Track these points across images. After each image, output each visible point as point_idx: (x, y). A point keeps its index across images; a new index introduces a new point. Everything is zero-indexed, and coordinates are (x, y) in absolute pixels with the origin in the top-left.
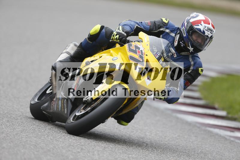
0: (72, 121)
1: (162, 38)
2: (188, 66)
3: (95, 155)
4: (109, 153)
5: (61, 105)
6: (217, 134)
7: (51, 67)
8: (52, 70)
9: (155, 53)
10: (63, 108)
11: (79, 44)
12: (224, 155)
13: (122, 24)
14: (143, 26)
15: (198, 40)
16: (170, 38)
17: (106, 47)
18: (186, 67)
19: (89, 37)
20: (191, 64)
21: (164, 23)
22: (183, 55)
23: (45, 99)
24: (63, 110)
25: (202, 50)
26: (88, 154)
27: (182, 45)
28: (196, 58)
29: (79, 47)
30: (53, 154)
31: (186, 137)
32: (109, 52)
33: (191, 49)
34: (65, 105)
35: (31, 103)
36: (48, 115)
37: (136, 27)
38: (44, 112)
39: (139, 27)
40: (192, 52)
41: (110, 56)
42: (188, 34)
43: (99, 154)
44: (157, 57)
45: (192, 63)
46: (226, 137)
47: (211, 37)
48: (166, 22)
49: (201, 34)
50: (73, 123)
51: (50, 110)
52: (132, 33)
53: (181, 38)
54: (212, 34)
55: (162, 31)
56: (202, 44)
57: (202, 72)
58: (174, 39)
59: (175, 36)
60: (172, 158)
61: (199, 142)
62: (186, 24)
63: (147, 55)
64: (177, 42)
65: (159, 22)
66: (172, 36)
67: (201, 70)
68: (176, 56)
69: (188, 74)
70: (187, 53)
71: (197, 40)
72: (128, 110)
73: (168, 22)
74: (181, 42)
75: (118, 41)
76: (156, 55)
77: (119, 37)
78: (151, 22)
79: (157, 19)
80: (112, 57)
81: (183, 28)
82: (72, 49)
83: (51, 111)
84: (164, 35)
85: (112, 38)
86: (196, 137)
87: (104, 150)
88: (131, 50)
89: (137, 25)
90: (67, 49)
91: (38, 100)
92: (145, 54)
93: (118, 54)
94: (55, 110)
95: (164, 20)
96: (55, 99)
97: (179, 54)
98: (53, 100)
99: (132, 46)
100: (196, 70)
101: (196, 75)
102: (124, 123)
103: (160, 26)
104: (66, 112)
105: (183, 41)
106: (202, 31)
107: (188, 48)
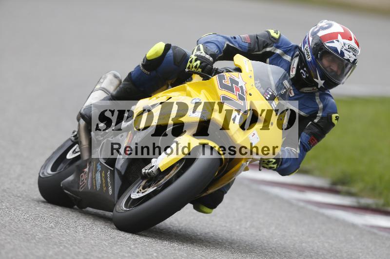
0: (125, 209)
1: (270, 63)
2: (313, 111)
5: (102, 181)
8: (78, 120)
9: (263, 91)
10: (104, 185)
13: (203, 40)
14: (238, 44)
15: (331, 67)
16: (283, 63)
17: (175, 80)
18: (311, 113)
19: (144, 63)
20: (318, 108)
21: (272, 39)
22: (305, 93)
24: (105, 189)
25: (338, 84)
27: (304, 75)
28: (326, 97)
32: (185, 90)
33: (321, 82)
34: (109, 180)
35: (40, 176)
36: (74, 196)
37: (226, 45)
38: (67, 192)
39: (231, 45)
40: (321, 87)
42: (314, 57)
44: (267, 98)
45: (321, 106)
47: (355, 62)
48: (276, 36)
51: (79, 188)
52: (220, 55)
53: (302, 63)
54: (356, 56)
55: (270, 52)
56: (339, 73)
57: (336, 121)
58: (290, 66)
59: (292, 60)
62: (311, 39)
63: (250, 95)
64: (294, 70)
65: (264, 36)
66: (286, 61)
67: (336, 117)
68: (293, 94)
69: (314, 124)
70: (311, 89)
71: (330, 66)
73: (280, 36)
74: (302, 71)
75: (200, 70)
76: (266, 93)
77: (201, 64)
78: (250, 37)
81: (306, 46)
82: (111, 83)
83: (81, 190)
84: (272, 60)
85: (188, 66)
88: (224, 86)
89: (228, 42)
90: (102, 83)
91: (53, 169)
92: (248, 93)
93: (200, 92)
94: (89, 188)
95: (273, 34)
96: (86, 170)
97: (298, 90)
98: (83, 172)
99: (224, 79)
100: (327, 117)
101: (326, 126)
102: (206, 209)
103: (266, 43)
104: (110, 192)
105: (305, 69)
106: (339, 52)
107: (315, 80)
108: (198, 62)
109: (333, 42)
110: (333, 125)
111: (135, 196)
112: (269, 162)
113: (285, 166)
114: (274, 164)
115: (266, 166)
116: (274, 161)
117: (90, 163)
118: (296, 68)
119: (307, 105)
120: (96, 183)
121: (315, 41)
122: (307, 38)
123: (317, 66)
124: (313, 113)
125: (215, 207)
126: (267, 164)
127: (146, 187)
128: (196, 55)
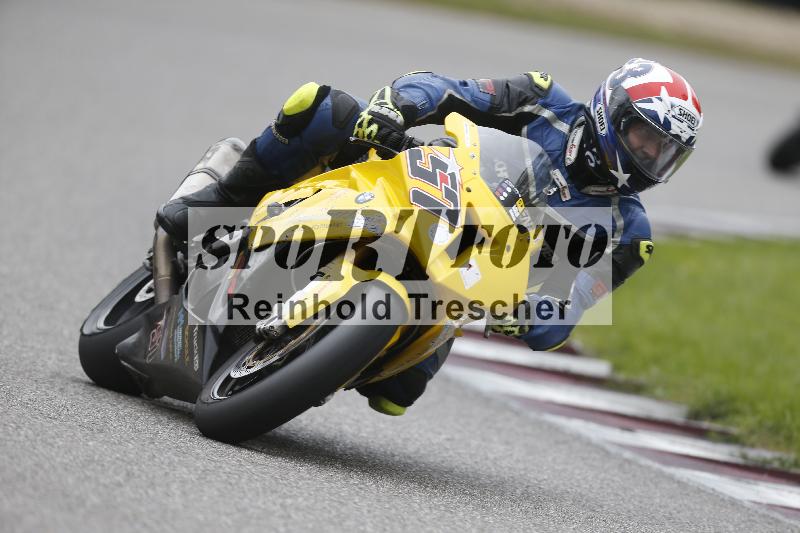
0: (217, 396)
3: (174, 494)
4: (219, 490)
5: (183, 343)
6: (578, 437)
7: (154, 218)
8: (156, 228)
9: (496, 185)
10: (187, 352)
11: (249, 144)
12: (601, 507)
14: (472, 96)
15: (645, 150)
16: (552, 137)
19: (279, 123)
20: (616, 226)
21: (536, 89)
22: (593, 196)
23: (129, 320)
24: (187, 359)
25: (657, 182)
26: (151, 492)
27: (592, 162)
28: (632, 207)
29: (246, 153)
30: (35, 488)
31: (474, 443)
32: (347, 176)
33: (623, 177)
34: (195, 343)
35: (83, 335)
36: (138, 372)
37: (446, 96)
38: (125, 364)
39: (458, 96)
40: (623, 185)
41: (350, 187)
42: (613, 128)
43: (184, 493)
44: (502, 198)
45: (620, 223)
46: (609, 447)
47: (690, 141)
48: (544, 84)
49: (656, 130)
51: (145, 358)
53: (590, 138)
54: (693, 130)
55: (530, 114)
58: (567, 142)
59: (571, 131)
60: (427, 514)
61: (518, 461)
62: (609, 93)
63: (469, 190)
64: (575, 150)
65: (520, 83)
66: (559, 132)
67: (648, 247)
68: (568, 197)
70: (605, 189)
71: (642, 147)
73: (551, 85)
74: (588, 153)
76: (500, 189)
77: (379, 129)
78: (495, 83)
80: (353, 194)
81: (599, 106)
82: (226, 160)
83: (148, 361)
84: (533, 128)
85: (355, 133)
86: (507, 443)
87: (203, 481)
88: (418, 172)
89: (451, 91)
90: (209, 158)
91: (107, 322)
92: (465, 187)
93: (374, 181)
94: (162, 357)
95: (538, 79)
96: (161, 323)
97: (579, 190)
98: (156, 326)
99: (420, 158)
100: (630, 246)
101: (627, 262)
102: (393, 407)
103: (524, 97)
104: (196, 366)
105: (595, 150)
106: (662, 120)
107: (613, 171)
108: (374, 127)
109: (651, 101)
110: (641, 262)
111: (235, 375)
115: (498, 328)
117: (168, 311)
118: (577, 147)
120: (173, 348)
121: (617, 98)
122: (602, 91)
123: (617, 145)
125: (409, 403)
127: (259, 356)
128: (370, 113)
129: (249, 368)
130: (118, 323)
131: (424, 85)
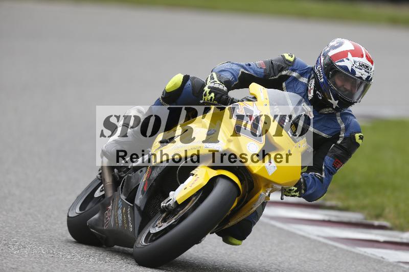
0: (144, 244)
2: (336, 132)
5: (123, 217)
10: (125, 222)
13: (217, 69)
14: (254, 71)
15: (345, 87)
16: (300, 86)
18: (334, 134)
19: (163, 96)
20: (340, 128)
21: (287, 62)
22: (325, 114)
24: (126, 225)
33: (335, 103)
34: (129, 217)
35: (68, 216)
36: (100, 234)
37: (240, 73)
38: (93, 230)
39: (246, 72)
40: (336, 107)
42: (326, 77)
45: (343, 126)
47: (369, 79)
48: (291, 59)
49: (348, 75)
50: (146, 248)
51: (103, 226)
52: (235, 83)
54: (369, 73)
55: (286, 75)
57: (361, 140)
58: (308, 88)
59: (309, 81)
64: (312, 91)
65: (279, 60)
66: (302, 83)
67: (360, 136)
68: (313, 117)
69: (337, 146)
71: (343, 86)
72: (242, 218)
73: (295, 59)
74: (318, 92)
77: (215, 95)
78: (265, 62)
79: (274, 56)
81: (319, 67)
83: (105, 228)
84: (288, 83)
89: (243, 70)
91: (81, 209)
94: (112, 226)
95: (288, 57)
96: (110, 207)
97: (318, 112)
98: (107, 209)
100: (350, 137)
101: (350, 146)
102: (235, 241)
103: (281, 67)
104: (131, 229)
106: (350, 70)
107: (329, 100)
108: (213, 95)
109: (343, 61)
111: (153, 231)
112: (291, 190)
113: (310, 192)
114: (296, 192)
115: (288, 194)
116: (296, 189)
117: (113, 201)
118: (313, 89)
119: (329, 126)
120: (118, 220)
121: (326, 61)
122: (319, 59)
124: (335, 133)
125: (244, 238)
126: (289, 193)
127: (164, 220)
128: (209, 87)
129: (160, 227)
130: (86, 210)
131: (229, 69)
